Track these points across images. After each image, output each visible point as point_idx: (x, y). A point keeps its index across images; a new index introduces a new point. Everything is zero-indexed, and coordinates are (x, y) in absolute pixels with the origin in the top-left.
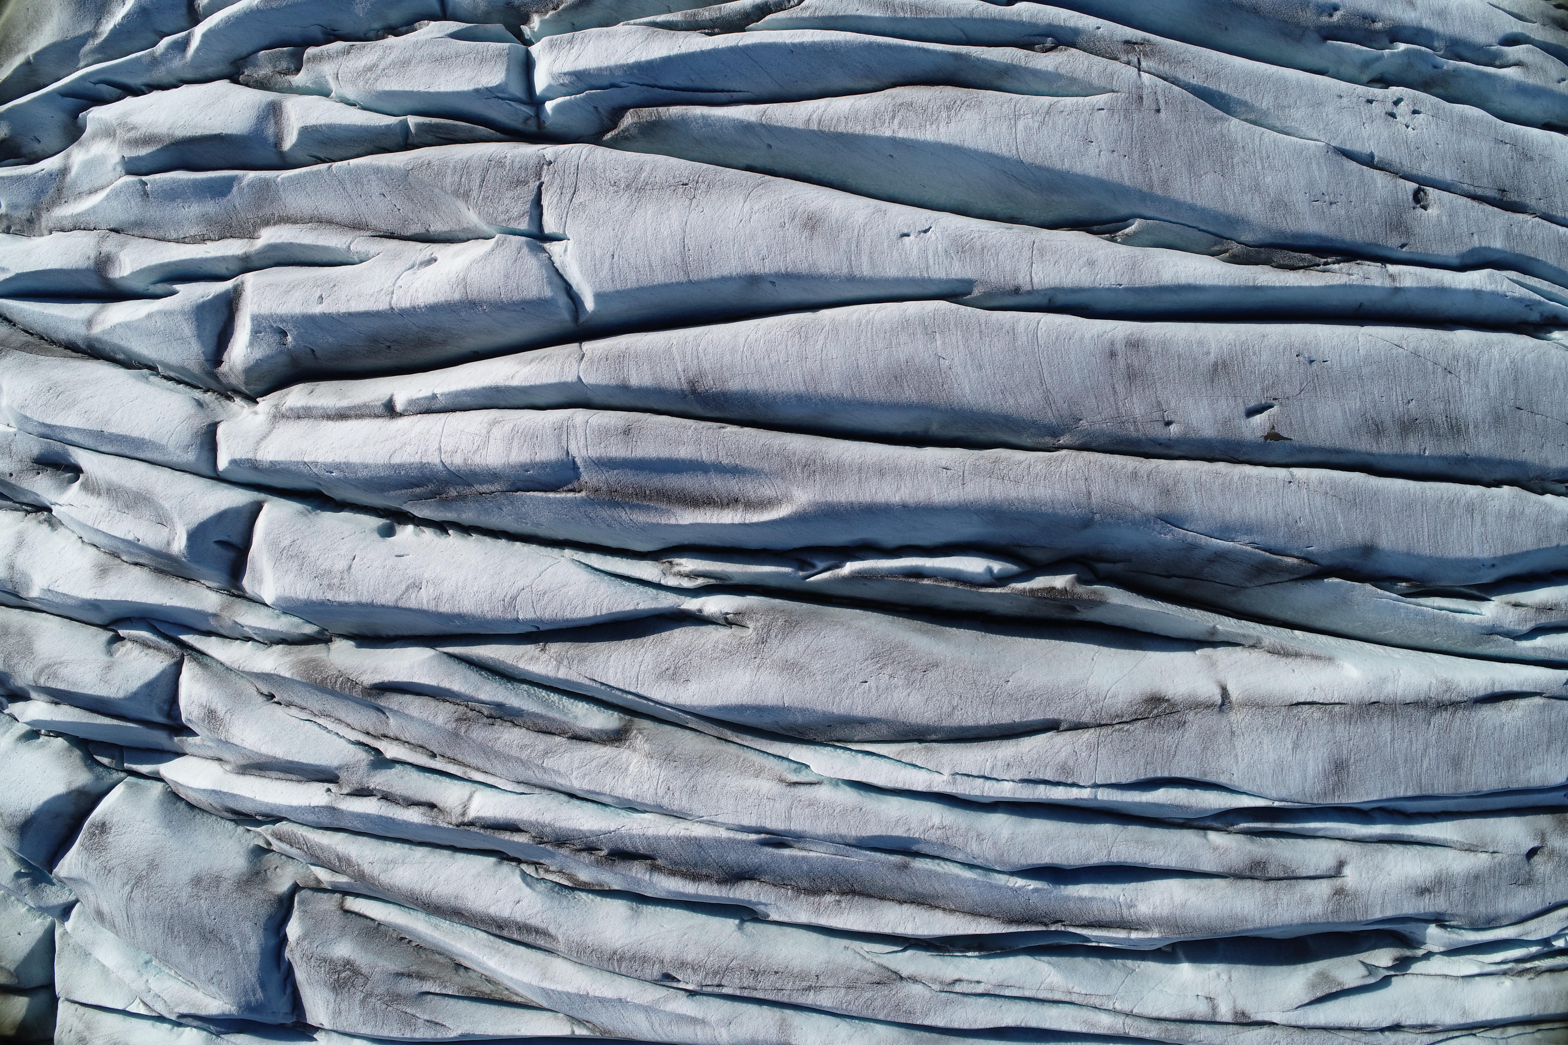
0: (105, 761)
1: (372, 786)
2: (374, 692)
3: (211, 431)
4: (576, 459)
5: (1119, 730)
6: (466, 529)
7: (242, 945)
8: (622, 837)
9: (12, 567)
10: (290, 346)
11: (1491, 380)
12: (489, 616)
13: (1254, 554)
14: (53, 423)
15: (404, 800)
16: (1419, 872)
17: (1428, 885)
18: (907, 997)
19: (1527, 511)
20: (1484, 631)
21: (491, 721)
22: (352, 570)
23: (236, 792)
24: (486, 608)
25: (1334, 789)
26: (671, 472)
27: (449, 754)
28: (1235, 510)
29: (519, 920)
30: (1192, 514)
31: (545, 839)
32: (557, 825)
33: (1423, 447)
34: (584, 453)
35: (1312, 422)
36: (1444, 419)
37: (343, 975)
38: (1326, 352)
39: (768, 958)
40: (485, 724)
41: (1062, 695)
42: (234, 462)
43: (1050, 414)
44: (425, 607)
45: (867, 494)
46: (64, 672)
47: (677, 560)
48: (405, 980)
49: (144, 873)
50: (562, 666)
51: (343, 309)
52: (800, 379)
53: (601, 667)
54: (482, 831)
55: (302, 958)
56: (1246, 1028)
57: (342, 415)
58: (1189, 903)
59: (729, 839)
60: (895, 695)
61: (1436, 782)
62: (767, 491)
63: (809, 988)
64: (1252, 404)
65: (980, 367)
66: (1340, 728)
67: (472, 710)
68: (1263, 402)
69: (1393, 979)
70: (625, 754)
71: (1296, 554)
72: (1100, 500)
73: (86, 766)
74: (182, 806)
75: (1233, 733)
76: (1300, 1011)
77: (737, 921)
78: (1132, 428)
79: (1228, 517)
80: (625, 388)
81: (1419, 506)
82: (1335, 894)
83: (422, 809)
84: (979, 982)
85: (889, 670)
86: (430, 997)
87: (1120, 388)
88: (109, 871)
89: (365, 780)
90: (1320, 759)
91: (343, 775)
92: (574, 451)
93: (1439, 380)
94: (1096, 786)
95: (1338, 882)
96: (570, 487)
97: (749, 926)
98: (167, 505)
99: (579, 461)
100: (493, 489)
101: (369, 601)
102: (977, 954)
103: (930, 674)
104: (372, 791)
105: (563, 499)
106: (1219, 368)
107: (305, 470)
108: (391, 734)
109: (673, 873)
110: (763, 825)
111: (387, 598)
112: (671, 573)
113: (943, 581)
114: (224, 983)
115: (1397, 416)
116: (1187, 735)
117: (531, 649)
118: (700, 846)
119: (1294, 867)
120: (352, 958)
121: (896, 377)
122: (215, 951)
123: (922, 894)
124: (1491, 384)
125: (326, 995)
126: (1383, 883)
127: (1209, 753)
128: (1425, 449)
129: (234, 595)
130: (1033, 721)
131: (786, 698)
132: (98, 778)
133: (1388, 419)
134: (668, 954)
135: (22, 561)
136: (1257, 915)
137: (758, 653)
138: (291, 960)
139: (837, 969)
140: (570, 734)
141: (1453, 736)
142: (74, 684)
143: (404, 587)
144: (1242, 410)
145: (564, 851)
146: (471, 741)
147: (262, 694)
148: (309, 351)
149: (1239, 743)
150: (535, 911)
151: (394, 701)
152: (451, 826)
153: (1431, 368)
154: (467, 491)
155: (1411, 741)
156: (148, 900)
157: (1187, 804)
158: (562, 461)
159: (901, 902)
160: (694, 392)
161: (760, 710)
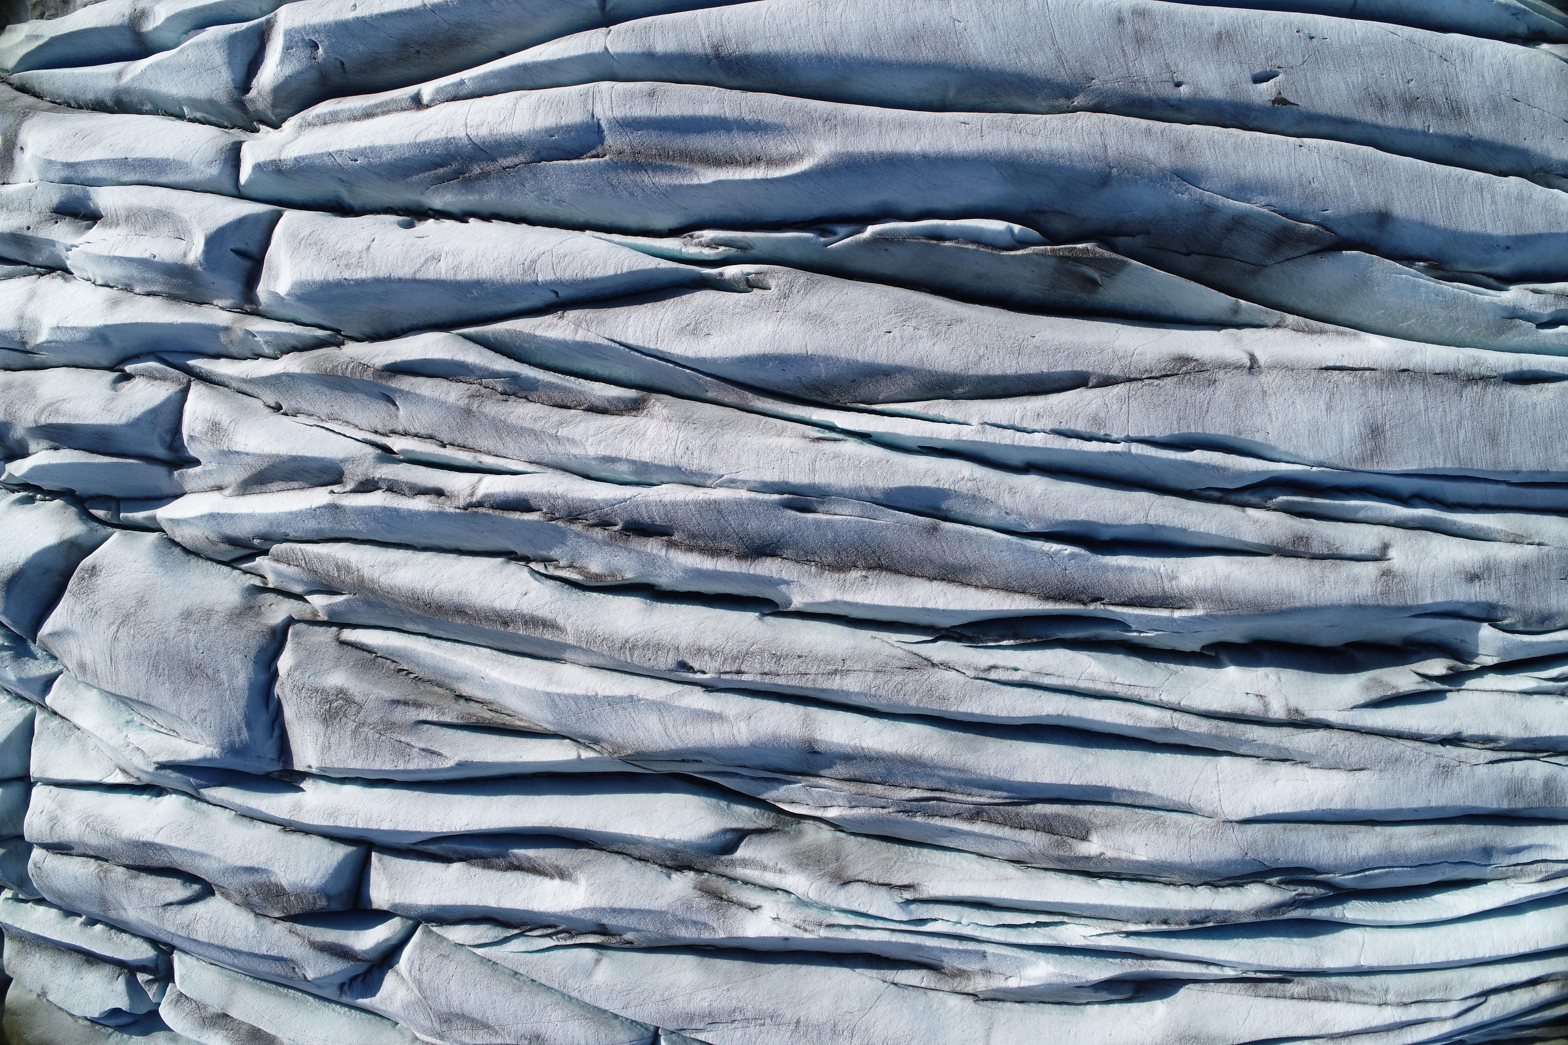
0: (100, 513)
1: (378, 476)
2: (386, 374)
3: (236, 149)
4: (601, 122)
5: (1149, 385)
6: (487, 217)
7: (230, 680)
8: (638, 506)
9: (21, 318)
10: (320, 60)
11: (1486, 71)
12: (508, 280)
13: (1271, 218)
14: (77, 160)
15: (410, 488)
16: (1466, 557)
17: (1477, 570)
18: (941, 682)
19: (1535, 197)
20: (1506, 314)
21: (505, 397)
22: (372, 249)
23: (234, 511)
24: (506, 272)
25: (1372, 456)
26: (694, 132)
27: (460, 441)
28: (1250, 167)
29: (525, 611)
30: (1207, 170)
31: (557, 515)
32: (570, 495)
33: (1426, 124)
34: (609, 114)
35: (1317, 91)
36: (1444, 100)
37: (335, 704)
38: (1325, 31)
39: (790, 644)
40: (498, 401)
41: (1089, 350)
42: (258, 167)
43: (1063, 73)
44: (443, 276)
45: (888, 145)
46: (66, 407)
47: (697, 233)
48: (400, 709)
49: (132, 610)
50: (580, 329)
51: (376, 11)
52: (820, 40)
53: (620, 327)
54: (491, 511)
55: (292, 690)
56: (1301, 731)
57: (368, 114)
58: (1232, 575)
59: (750, 500)
60: (920, 345)
61: (1474, 457)
62: (789, 147)
63: (835, 672)
64: (1258, 70)
65: (994, 28)
66: (1372, 393)
67: (485, 387)
68: (1268, 70)
69: (1448, 694)
70: (642, 422)
71: (1312, 218)
72: (1116, 153)
73: (81, 519)
74: (177, 550)
75: (1264, 393)
76: (1357, 712)
77: (757, 614)
78: (1143, 88)
79: (1242, 173)
80: (650, 56)
81: (1429, 179)
82: (1383, 575)
83: (428, 497)
84: (1016, 669)
85: (913, 323)
86: (426, 726)
87: (1129, 50)
88: (94, 613)
89: (371, 471)
90: (1355, 422)
91: (348, 468)
92: (599, 113)
93: (1436, 65)
94: (1130, 440)
95: (1384, 565)
96: (594, 152)
97: (770, 620)
98: (186, 216)
99: (603, 123)
100: (517, 161)
101: (387, 275)
102: (1011, 642)
103: (954, 328)
104: (377, 482)
105: (586, 165)
106: (1224, 37)
107: (328, 161)
108: (400, 429)
109: (690, 549)
110: (786, 480)
111: (405, 271)
112: (691, 245)
113: (964, 243)
114: (208, 722)
115: (1398, 92)
116: (1218, 393)
117: (549, 319)
118: (720, 512)
119: (1338, 545)
120: (345, 686)
121: (913, 39)
122: (200, 688)
123: (953, 566)
124: (1486, 74)
125: (315, 729)
126: (1431, 566)
127: (1242, 411)
128: (1429, 127)
129: (247, 313)
130: (1061, 373)
131: (809, 346)
132: (91, 530)
133: (1391, 98)
134: (684, 641)
135: (31, 311)
136: (1305, 593)
137: (780, 306)
138: (281, 697)
139: (864, 654)
140: (586, 406)
141: (1486, 410)
142: (76, 416)
143: (422, 261)
144: (1248, 75)
145: (577, 527)
146: (482, 418)
147: (269, 406)
148: (338, 64)
149: (1271, 402)
150: (543, 602)
151: (405, 383)
152: (458, 511)
153: (1427, 54)
154: (491, 167)
155: (1445, 412)
156: (134, 637)
157: (1223, 465)
158: (587, 123)
159: (931, 579)
160: (718, 56)
161: (783, 360)
